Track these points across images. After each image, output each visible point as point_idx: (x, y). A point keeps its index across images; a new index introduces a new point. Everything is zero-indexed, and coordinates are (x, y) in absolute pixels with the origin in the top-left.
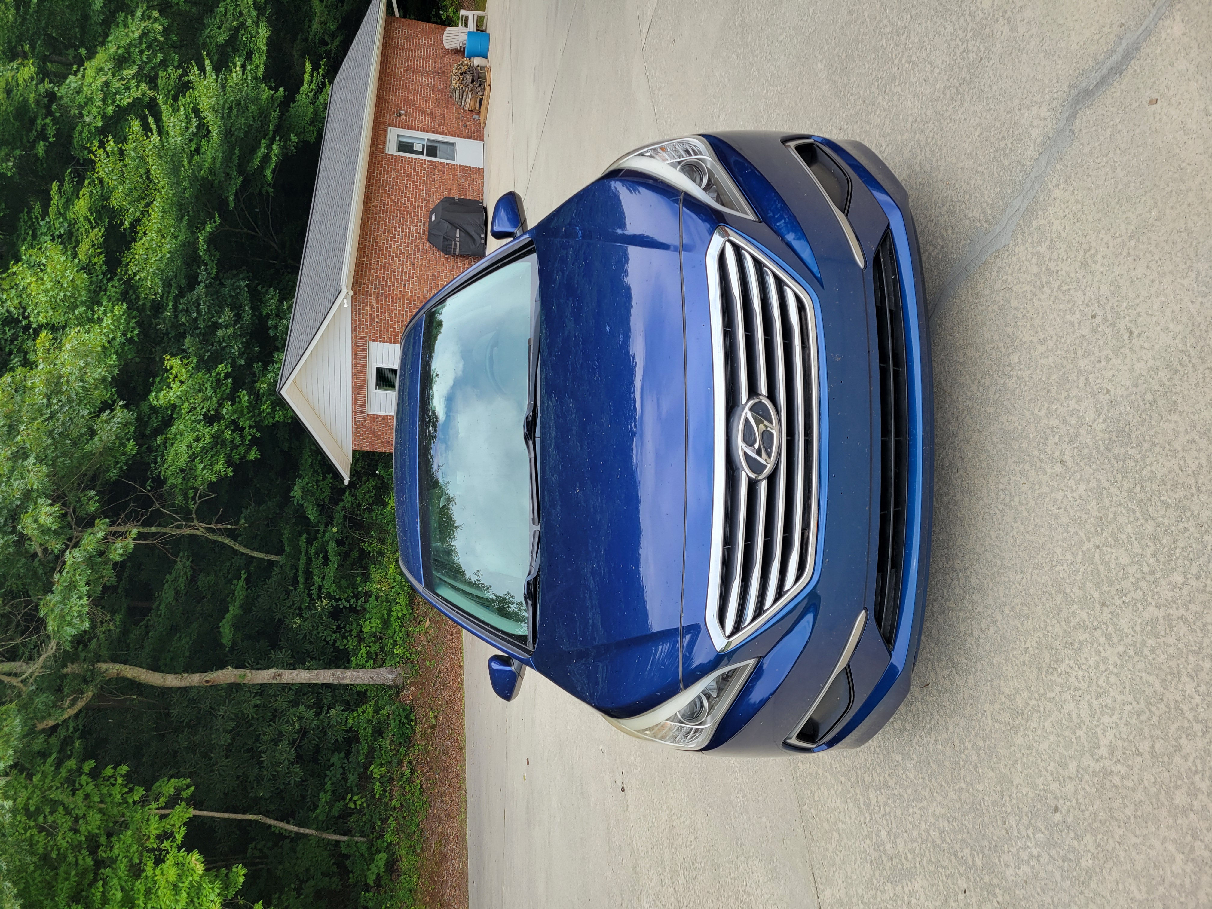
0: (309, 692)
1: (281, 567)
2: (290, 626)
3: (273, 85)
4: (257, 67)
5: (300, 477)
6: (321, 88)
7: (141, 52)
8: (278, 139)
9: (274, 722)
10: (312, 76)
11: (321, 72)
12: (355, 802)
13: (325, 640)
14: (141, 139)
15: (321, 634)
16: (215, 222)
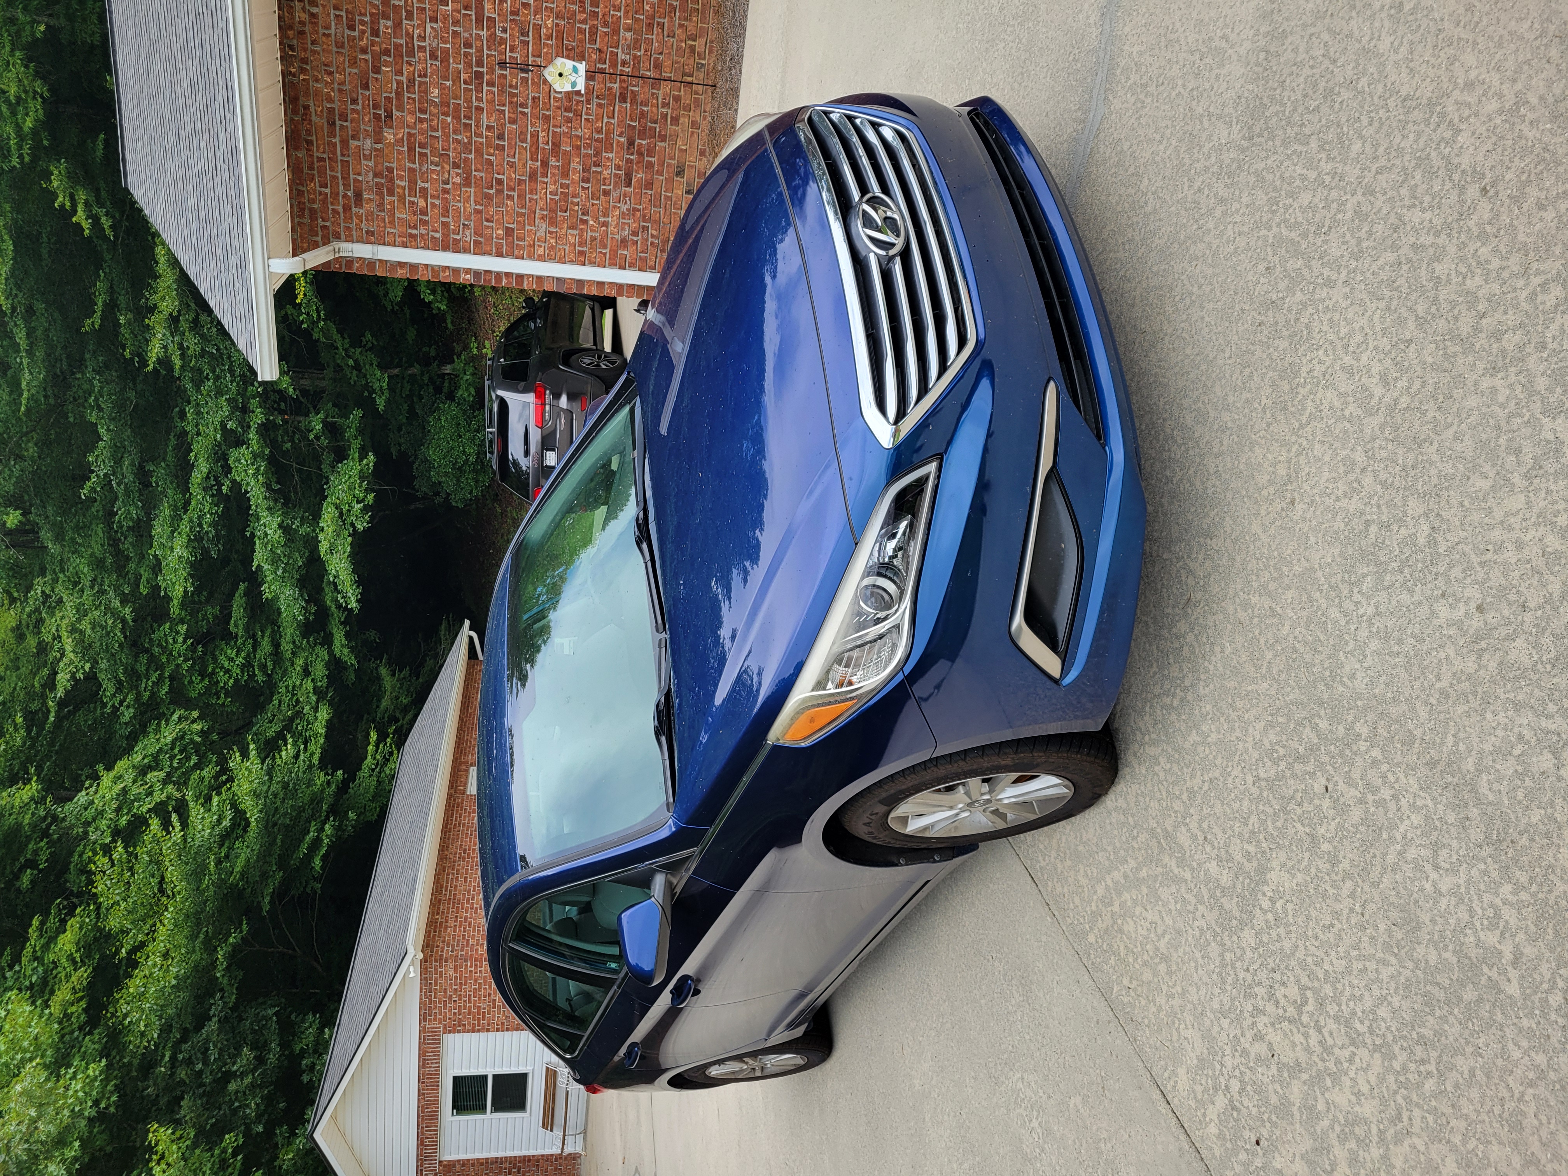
3: (330, 769)
4: (312, 754)
6: (388, 756)
7: (172, 758)
8: (331, 819)
10: (377, 746)
11: (389, 741)
14: (159, 835)
16: (241, 932)
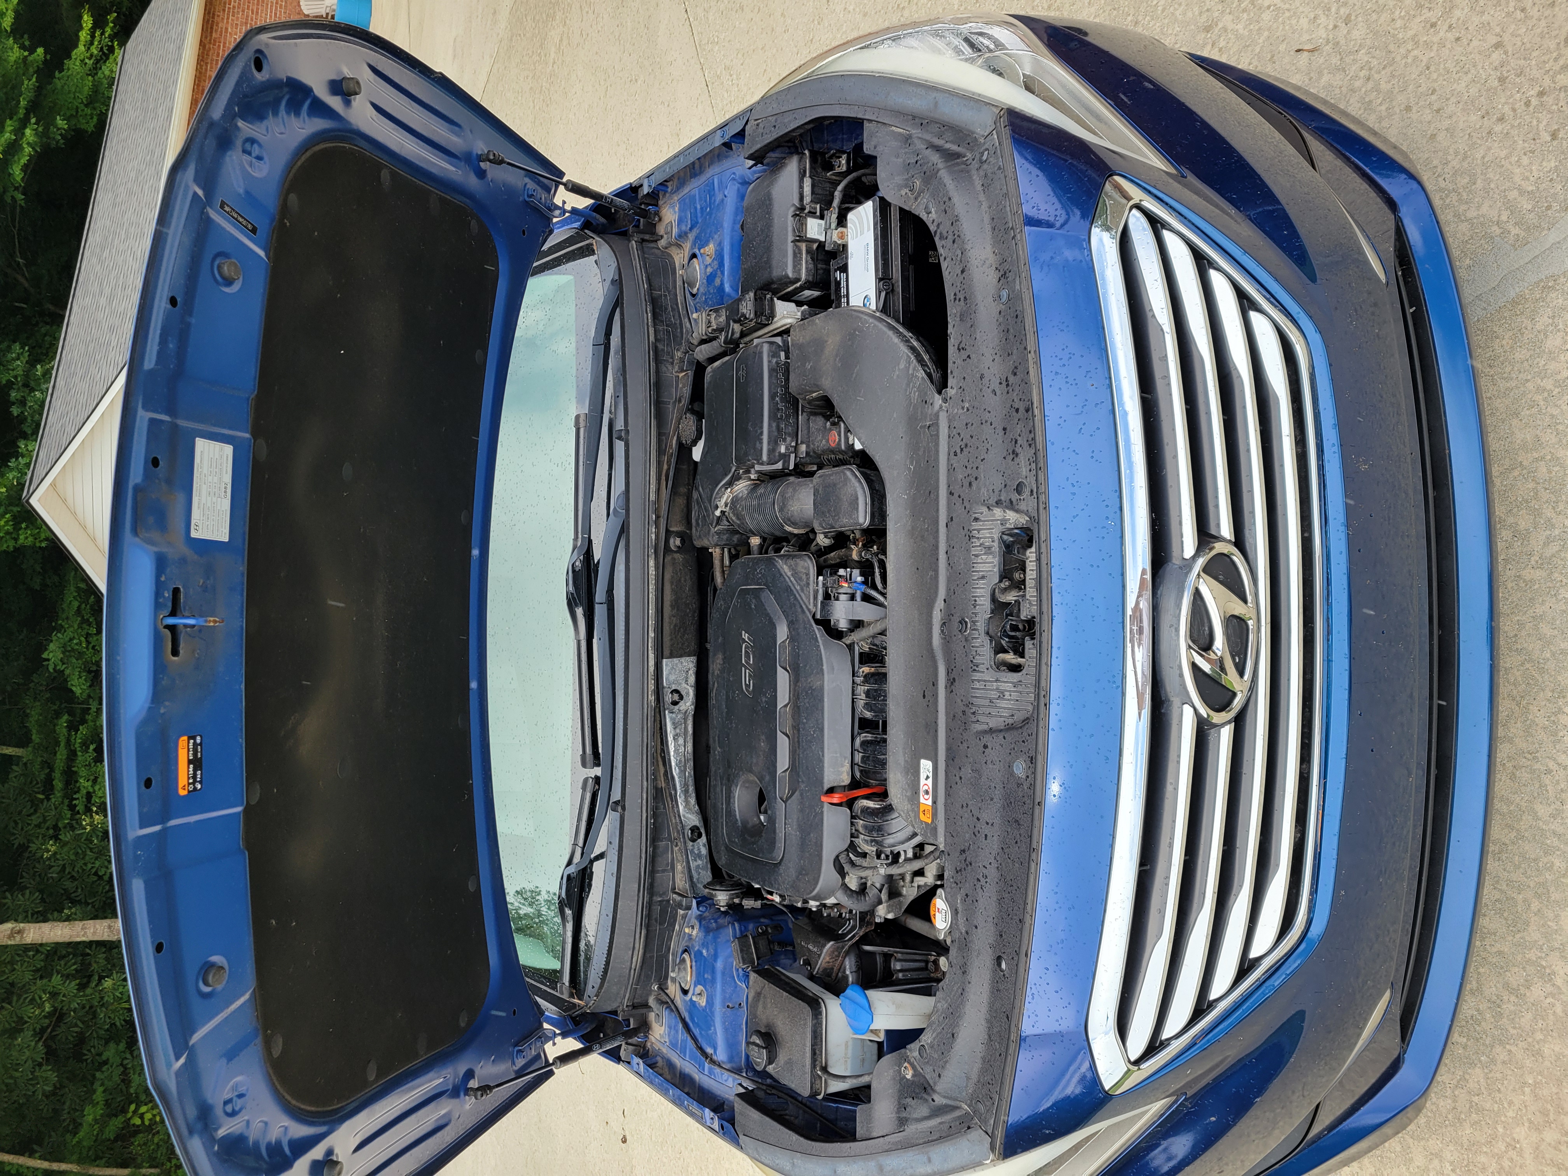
0: (69, 954)
1: (25, 764)
2: (38, 855)
3: (27, 43)
5: (60, 629)
6: (106, 54)
8: (33, 120)
9: (10, 1003)
10: (93, 36)
11: (108, 31)
12: (142, 1117)
13: (96, 874)
15: (90, 866)
